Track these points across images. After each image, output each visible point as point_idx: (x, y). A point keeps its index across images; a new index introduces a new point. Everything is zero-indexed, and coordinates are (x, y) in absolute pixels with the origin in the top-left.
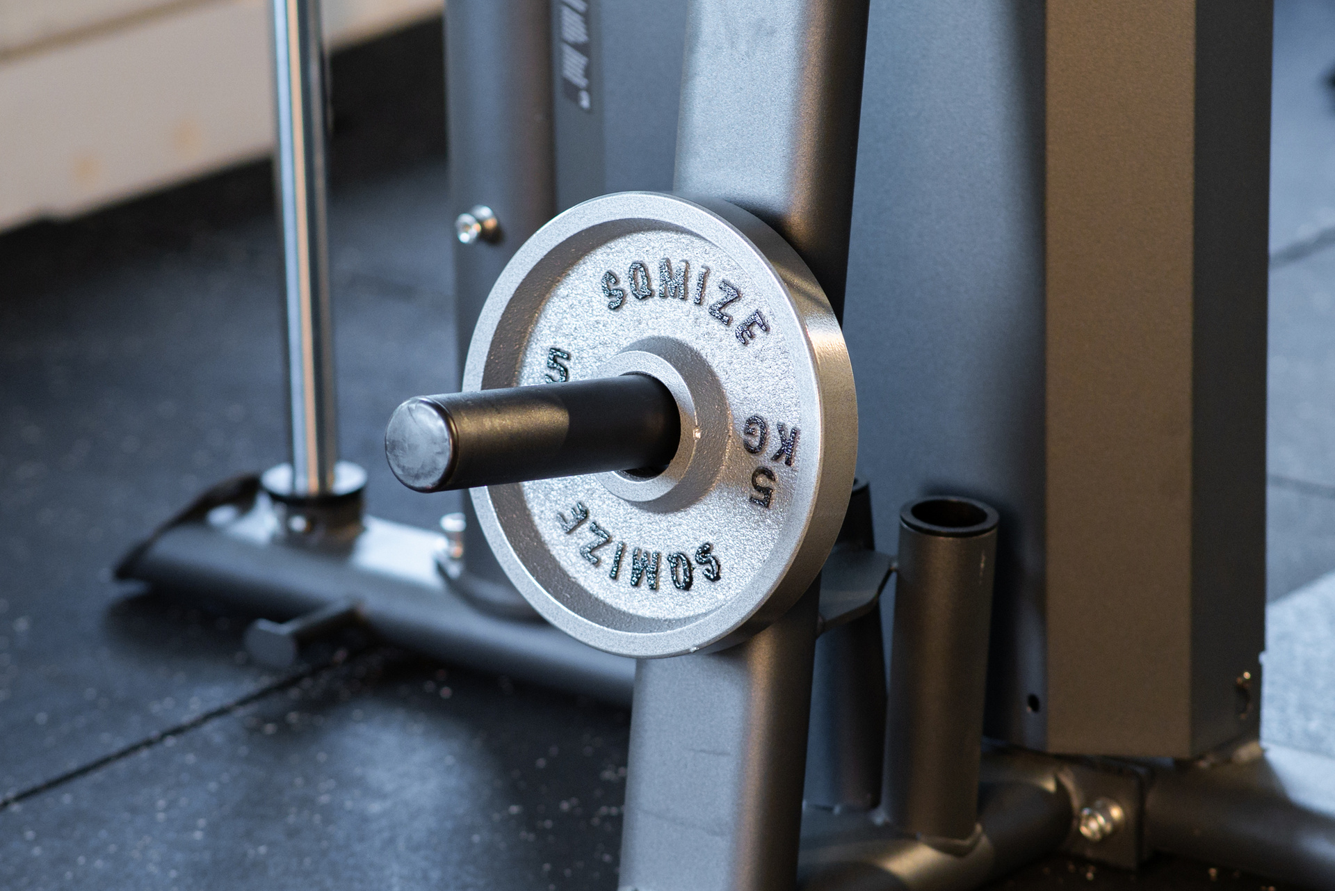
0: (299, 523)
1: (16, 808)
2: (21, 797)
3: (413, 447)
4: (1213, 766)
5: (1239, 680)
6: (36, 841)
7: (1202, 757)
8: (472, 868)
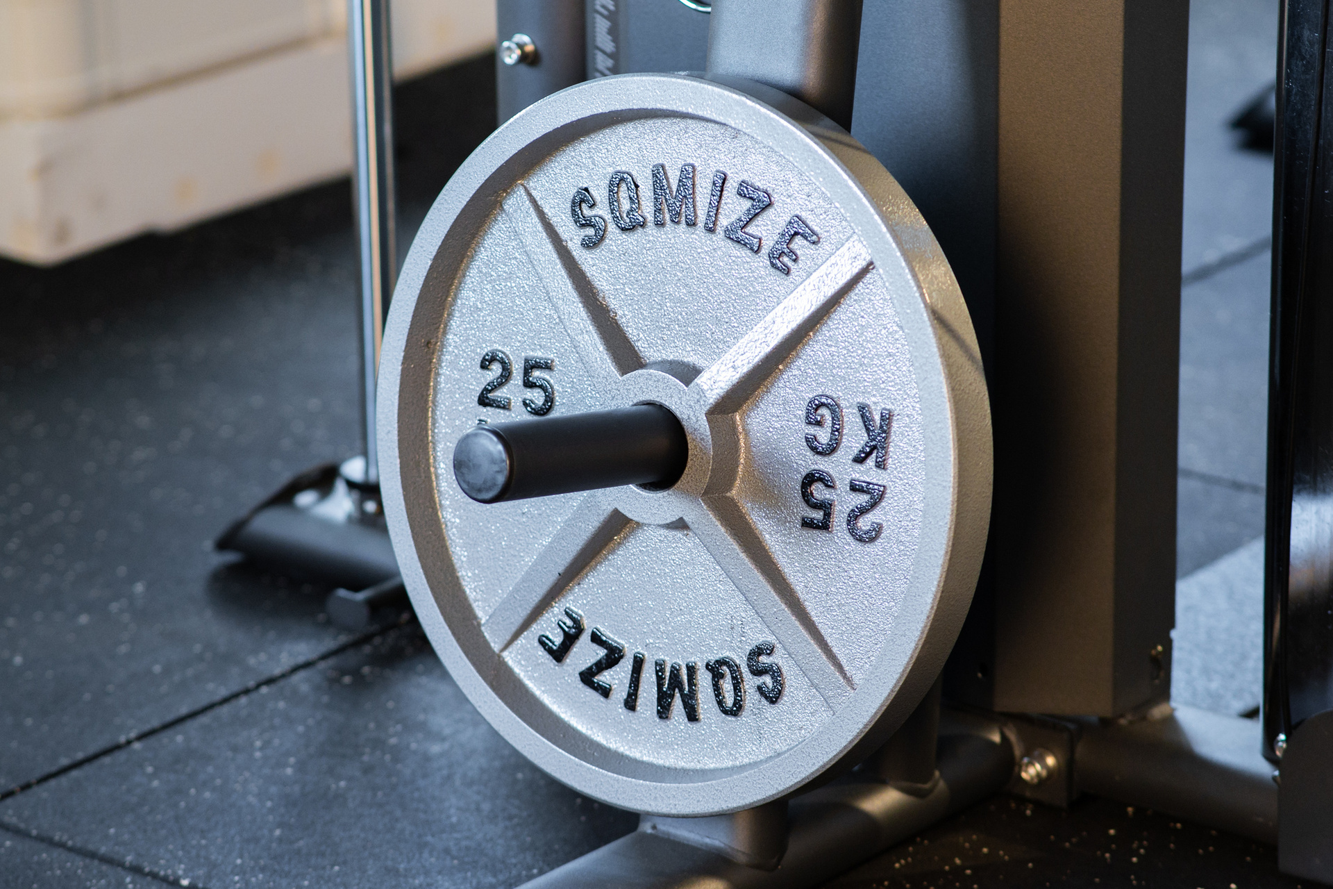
0: (371, 508)
1: (137, 746)
2: (140, 737)
3: (477, 467)
4: (1131, 723)
5: (1153, 652)
6: (154, 775)
7: (1122, 716)
8: (516, 802)
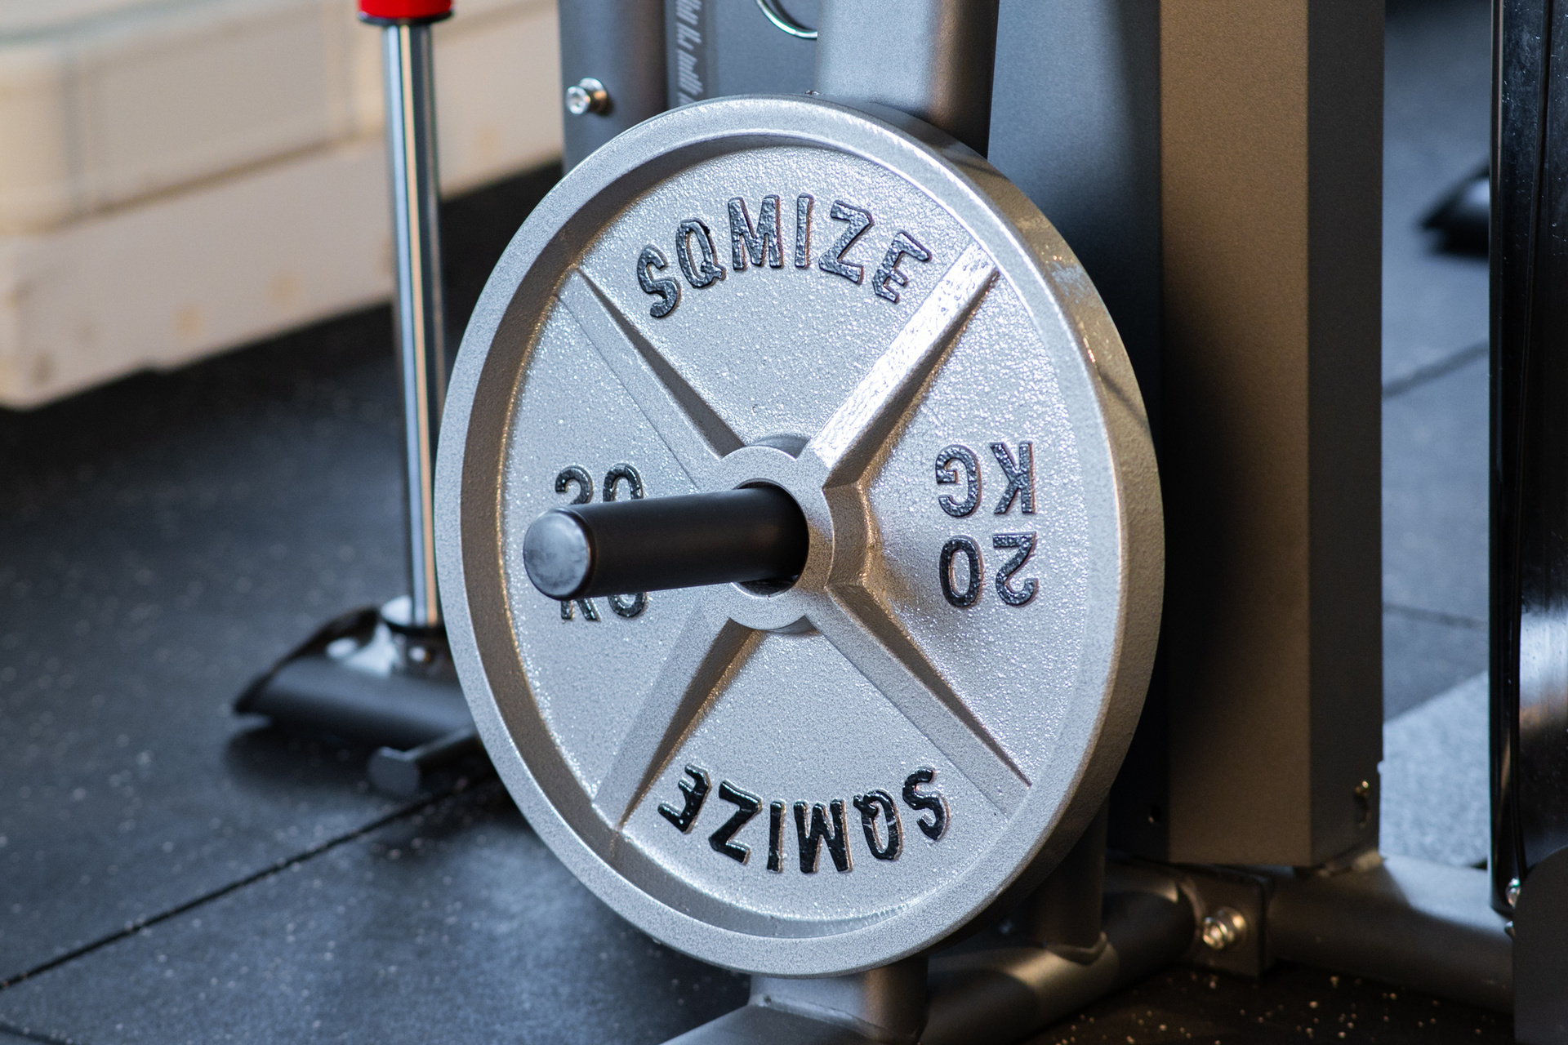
0: (418, 654)
1: (146, 932)
2: (150, 923)
3: (551, 557)
4: (1333, 874)
5: (1358, 789)
6: (169, 964)
7: (1322, 866)
8: (601, 985)
